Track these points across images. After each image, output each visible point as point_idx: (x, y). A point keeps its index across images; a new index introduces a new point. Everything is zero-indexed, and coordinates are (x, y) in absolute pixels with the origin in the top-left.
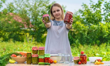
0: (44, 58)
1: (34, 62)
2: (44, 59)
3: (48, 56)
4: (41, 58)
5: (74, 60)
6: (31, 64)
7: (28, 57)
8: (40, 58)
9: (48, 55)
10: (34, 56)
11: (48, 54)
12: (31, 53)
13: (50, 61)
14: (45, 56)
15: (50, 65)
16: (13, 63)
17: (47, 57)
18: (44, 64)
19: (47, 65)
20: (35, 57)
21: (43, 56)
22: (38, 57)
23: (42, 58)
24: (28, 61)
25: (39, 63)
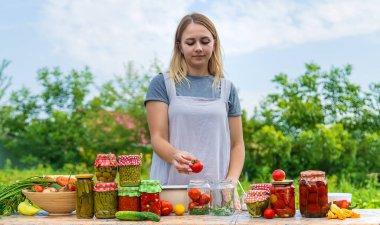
0: (136, 194)
1: (101, 212)
2: (139, 198)
3: (152, 188)
4: (127, 197)
5: (248, 204)
6: (91, 217)
7: (81, 194)
8: (124, 194)
9: (152, 185)
10: (101, 189)
11: (151, 181)
12: (90, 179)
13: (162, 208)
14: (142, 187)
15: (158, 220)
16: (33, 215)
17: (150, 192)
18: (136, 216)
19: (145, 219)
20: (106, 193)
21: (133, 188)
22: (117, 191)
23: (131, 195)
24: (80, 207)
25: (120, 213)
